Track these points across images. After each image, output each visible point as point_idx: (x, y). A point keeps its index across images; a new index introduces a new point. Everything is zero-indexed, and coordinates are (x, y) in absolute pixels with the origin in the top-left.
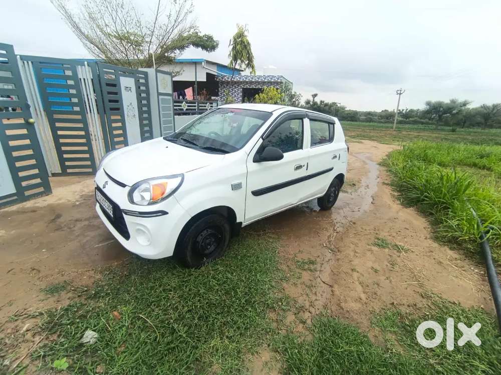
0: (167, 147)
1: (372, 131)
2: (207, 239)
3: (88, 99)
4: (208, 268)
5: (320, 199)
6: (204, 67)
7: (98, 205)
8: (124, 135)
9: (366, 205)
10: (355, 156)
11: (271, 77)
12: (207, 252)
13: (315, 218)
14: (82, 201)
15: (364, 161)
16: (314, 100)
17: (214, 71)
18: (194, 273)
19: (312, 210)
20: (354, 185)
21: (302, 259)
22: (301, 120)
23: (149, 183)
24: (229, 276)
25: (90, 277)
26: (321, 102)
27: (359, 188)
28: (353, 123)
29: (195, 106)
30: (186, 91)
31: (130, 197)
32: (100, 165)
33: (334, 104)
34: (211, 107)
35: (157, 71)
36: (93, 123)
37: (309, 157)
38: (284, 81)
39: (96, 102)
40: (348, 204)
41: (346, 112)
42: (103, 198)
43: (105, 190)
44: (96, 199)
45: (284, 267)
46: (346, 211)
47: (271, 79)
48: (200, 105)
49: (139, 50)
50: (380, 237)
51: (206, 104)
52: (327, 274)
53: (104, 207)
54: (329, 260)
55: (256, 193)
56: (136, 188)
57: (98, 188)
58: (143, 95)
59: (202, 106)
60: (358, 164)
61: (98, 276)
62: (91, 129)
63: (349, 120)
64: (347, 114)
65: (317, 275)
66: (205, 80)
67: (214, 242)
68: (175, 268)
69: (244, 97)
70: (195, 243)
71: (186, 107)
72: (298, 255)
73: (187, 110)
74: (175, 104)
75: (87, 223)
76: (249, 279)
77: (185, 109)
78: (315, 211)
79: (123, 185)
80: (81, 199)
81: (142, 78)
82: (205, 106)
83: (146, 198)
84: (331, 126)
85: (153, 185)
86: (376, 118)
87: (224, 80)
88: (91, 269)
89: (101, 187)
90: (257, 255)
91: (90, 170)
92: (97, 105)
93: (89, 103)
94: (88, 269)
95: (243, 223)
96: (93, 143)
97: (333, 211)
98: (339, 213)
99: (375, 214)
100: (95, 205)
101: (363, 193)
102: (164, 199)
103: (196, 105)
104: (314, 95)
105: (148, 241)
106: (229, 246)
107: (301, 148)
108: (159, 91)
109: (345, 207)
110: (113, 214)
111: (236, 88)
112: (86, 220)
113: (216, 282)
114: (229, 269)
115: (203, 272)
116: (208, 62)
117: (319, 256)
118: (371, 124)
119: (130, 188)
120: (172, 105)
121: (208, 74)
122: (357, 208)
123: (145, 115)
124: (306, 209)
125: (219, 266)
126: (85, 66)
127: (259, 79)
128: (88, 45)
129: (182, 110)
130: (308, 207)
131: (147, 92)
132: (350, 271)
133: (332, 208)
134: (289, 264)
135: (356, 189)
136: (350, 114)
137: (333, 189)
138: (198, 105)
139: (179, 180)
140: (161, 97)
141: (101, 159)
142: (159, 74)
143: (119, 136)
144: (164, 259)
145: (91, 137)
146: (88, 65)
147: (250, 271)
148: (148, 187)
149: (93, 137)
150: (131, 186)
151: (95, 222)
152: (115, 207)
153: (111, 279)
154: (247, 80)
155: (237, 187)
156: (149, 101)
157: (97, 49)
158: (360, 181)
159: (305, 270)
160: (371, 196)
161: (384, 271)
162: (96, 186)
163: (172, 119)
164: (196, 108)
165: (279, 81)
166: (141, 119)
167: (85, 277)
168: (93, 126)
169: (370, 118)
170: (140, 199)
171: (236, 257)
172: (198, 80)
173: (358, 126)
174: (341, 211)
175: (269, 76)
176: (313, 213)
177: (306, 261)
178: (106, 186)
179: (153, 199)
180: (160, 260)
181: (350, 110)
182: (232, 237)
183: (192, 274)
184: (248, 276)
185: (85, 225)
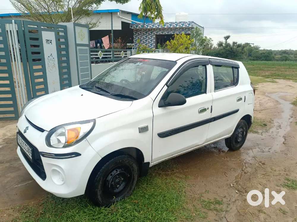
0: (82, 95)
1: (287, 70)
2: (117, 178)
3: (13, 49)
4: (117, 207)
5: (227, 140)
6: (119, 17)
7: (19, 148)
8: (45, 83)
9: (278, 145)
10: (268, 96)
11: (182, 23)
12: (117, 191)
13: (223, 159)
14: (5, 145)
15: (277, 101)
16: (226, 42)
17: (128, 20)
18: (104, 211)
19: (220, 150)
20: (265, 125)
21: (208, 199)
22: (204, 67)
23: (64, 128)
24: (137, 214)
25: (9, 215)
26: (234, 43)
27: (270, 128)
28: (267, 62)
29: (110, 55)
30: (103, 39)
31: (48, 141)
32: (22, 111)
33: (247, 44)
34: (126, 54)
35: (75, 25)
36: (16, 72)
37: (213, 101)
38: (195, 26)
39: (20, 51)
40: (258, 145)
41: (261, 52)
42: (24, 141)
43: (25, 135)
44: (18, 143)
45: (190, 207)
46: (255, 152)
47: (183, 25)
48: (115, 53)
49: (59, 5)
50: (290, 178)
51: (121, 52)
52: (233, 214)
53: (24, 150)
54: (236, 200)
55: (162, 135)
56: (53, 133)
57: (19, 133)
58: (63, 46)
59: (117, 54)
60: (270, 104)
61: (17, 214)
62: (15, 76)
63: (263, 60)
64: (261, 54)
65: (223, 216)
66: (120, 28)
67: (123, 181)
68: (86, 206)
69: (157, 42)
70: (105, 182)
71: (102, 56)
72: (204, 195)
73: (103, 58)
74: (91, 53)
75: (8, 165)
76: (155, 217)
77: (101, 58)
78: (223, 151)
79: (42, 130)
80: (4, 143)
81: (62, 31)
82: (120, 54)
83: (61, 141)
84: (235, 70)
85: (68, 130)
86: (292, 56)
87: (138, 28)
88: (10, 208)
89: (23, 132)
90: (164, 194)
91: (13, 115)
92: (20, 54)
93: (14, 53)
94: (8, 208)
95: (150, 163)
96: (17, 89)
97: (242, 151)
98: (247, 154)
99: (286, 154)
100: (16, 149)
101: (275, 133)
102: (78, 142)
103: (111, 53)
104: (227, 37)
105: (63, 181)
106: (137, 185)
107: (205, 92)
108: (77, 43)
109: (254, 147)
110: (32, 156)
111: (149, 35)
112: (7, 162)
113: (124, 220)
114: (136, 208)
115: (112, 210)
116: (123, 12)
117: (225, 197)
118: (287, 62)
119: (47, 133)
120: (88, 55)
121: (123, 23)
122: (267, 149)
123: (64, 65)
124: (213, 150)
125: (127, 205)
126: (12, 23)
127: (171, 25)
128: (15, 4)
129: (98, 58)
130: (215, 148)
131: (66, 43)
132: (257, 212)
133: (241, 149)
134: (195, 203)
135: (267, 129)
136: (264, 53)
137: (240, 130)
138: (113, 53)
139: (91, 125)
140: (78, 48)
141: (23, 105)
142: (76, 27)
143: (40, 83)
144: (77, 197)
145: (15, 84)
146: (15, 23)
147: (157, 210)
148: (64, 131)
149: (16, 84)
150: (49, 130)
151: (16, 164)
152: (34, 149)
153: (27, 217)
154: (160, 27)
155: (143, 130)
156: (67, 52)
157: (23, 7)
158: (272, 122)
159: (210, 209)
160: (283, 137)
161: (293, 213)
162: (18, 131)
163: (89, 67)
164: (111, 56)
165: (190, 26)
166: (60, 68)
167: (6, 215)
168: (17, 74)
169: (285, 57)
170: (57, 142)
171: (144, 196)
172: (114, 29)
173: (273, 65)
174: (250, 151)
175: (180, 23)
176: (222, 154)
177: (212, 201)
178: (27, 131)
179: (67, 142)
180: (72, 199)
181: (264, 50)
182: (140, 176)
183: (102, 212)
184: (154, 215)
185: (6, 167)
